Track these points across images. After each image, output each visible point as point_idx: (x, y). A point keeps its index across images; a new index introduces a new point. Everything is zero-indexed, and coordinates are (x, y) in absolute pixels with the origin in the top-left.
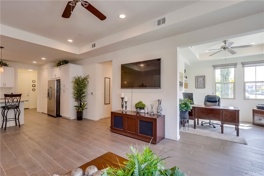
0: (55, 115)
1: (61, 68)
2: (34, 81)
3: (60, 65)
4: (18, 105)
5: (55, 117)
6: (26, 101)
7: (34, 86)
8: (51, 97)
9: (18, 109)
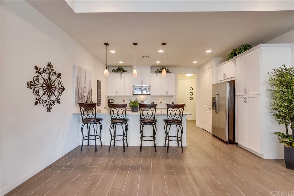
0: (227, 140)
1: (237, 59)
2: (191, 89)
3: (236, 55)
4: (181, 120)
5: (227, 143)
6: (190, 114)
7: (191, 94)
8: (219, 109)
9: (180, 125)
